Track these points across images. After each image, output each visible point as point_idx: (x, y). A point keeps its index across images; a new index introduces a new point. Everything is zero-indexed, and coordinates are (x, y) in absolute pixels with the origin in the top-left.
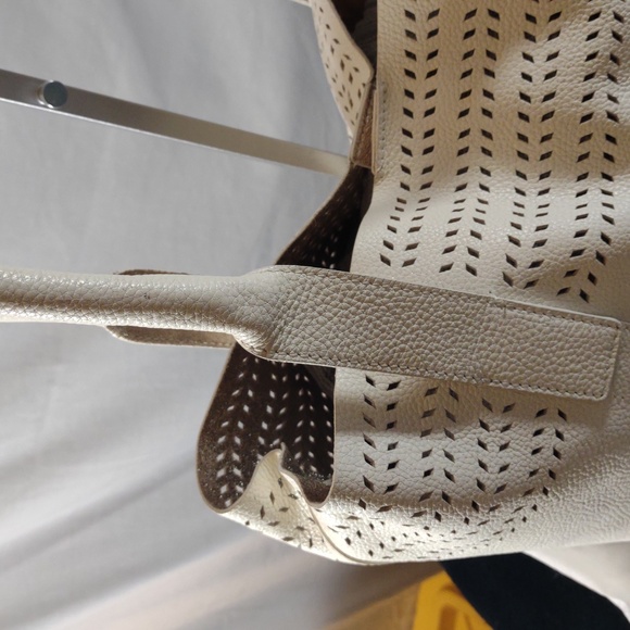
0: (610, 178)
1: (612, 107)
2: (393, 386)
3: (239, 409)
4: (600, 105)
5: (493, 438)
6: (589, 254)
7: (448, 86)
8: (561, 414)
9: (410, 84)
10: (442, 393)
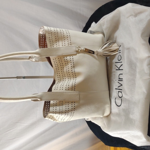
0: (76, 78)
1: (74, 71)
2: (56, 102)
3: (47, 107)
4: (73, 71)
5: (67, 106)
6: (73, 86)
7: (60, 71)
8: (74, 102)
9: (57, 71)
10: (61, 102)
